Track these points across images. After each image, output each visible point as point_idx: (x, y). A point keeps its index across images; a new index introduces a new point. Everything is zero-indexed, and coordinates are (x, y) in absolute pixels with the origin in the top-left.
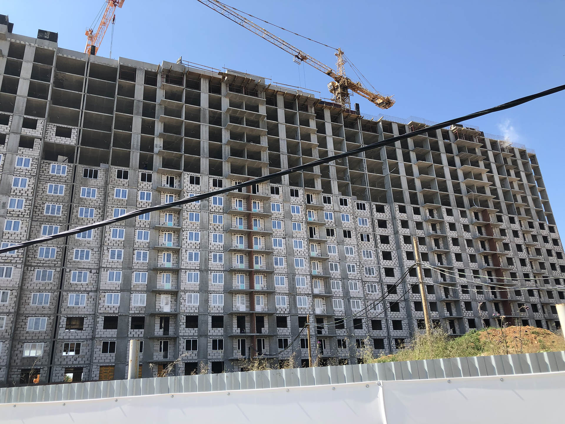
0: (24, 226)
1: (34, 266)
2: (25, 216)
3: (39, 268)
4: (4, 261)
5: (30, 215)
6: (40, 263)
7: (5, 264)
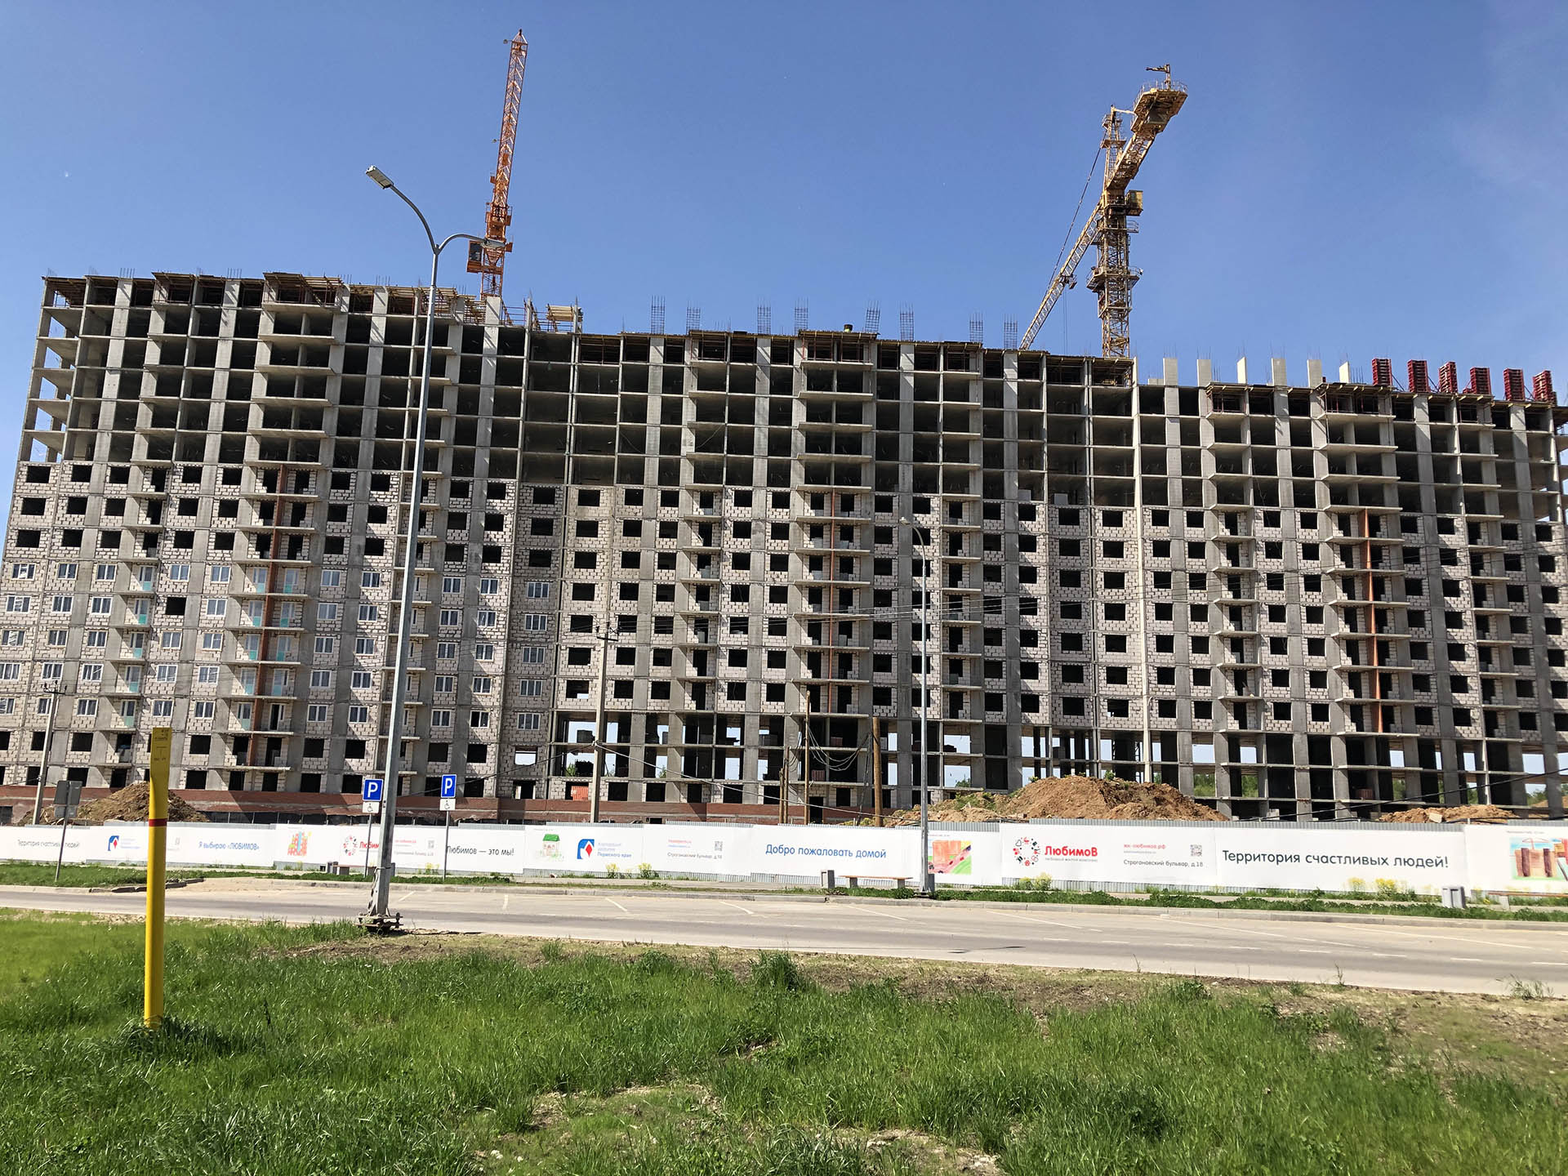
0: (503, 586)
2: (504, 572)
5: (509, 570)
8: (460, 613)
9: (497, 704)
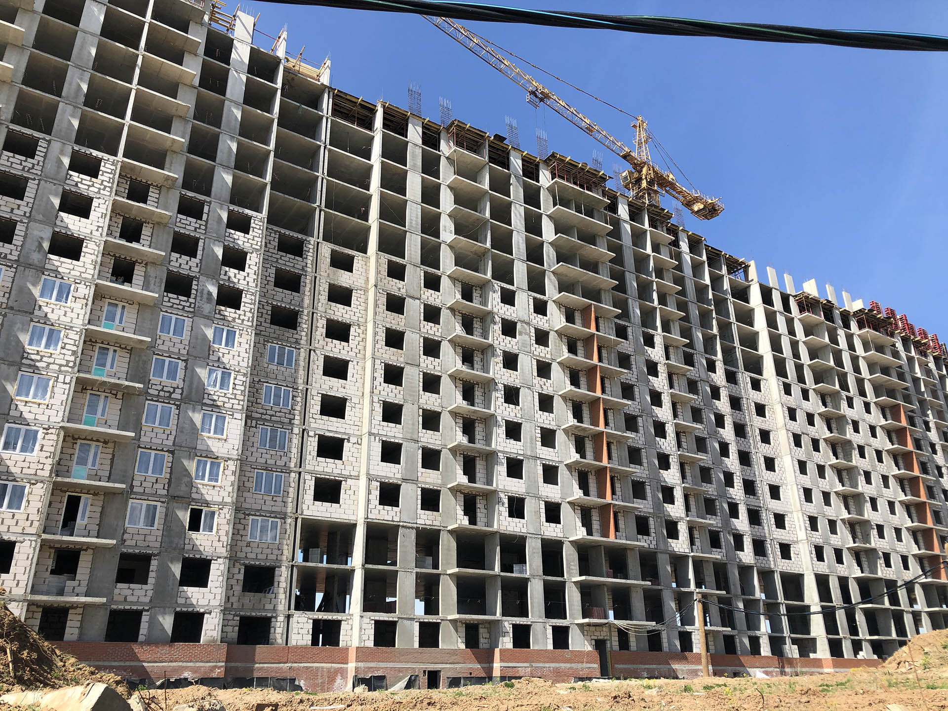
0: (243, 340)
1: (257, 419)
2: (245, 322)
3: (264, 424)
4: (212, 402)
5: (252, 322)
6: (266, 414)
7: (214, 410)
8: (181, 364)
9: (228, 500)
